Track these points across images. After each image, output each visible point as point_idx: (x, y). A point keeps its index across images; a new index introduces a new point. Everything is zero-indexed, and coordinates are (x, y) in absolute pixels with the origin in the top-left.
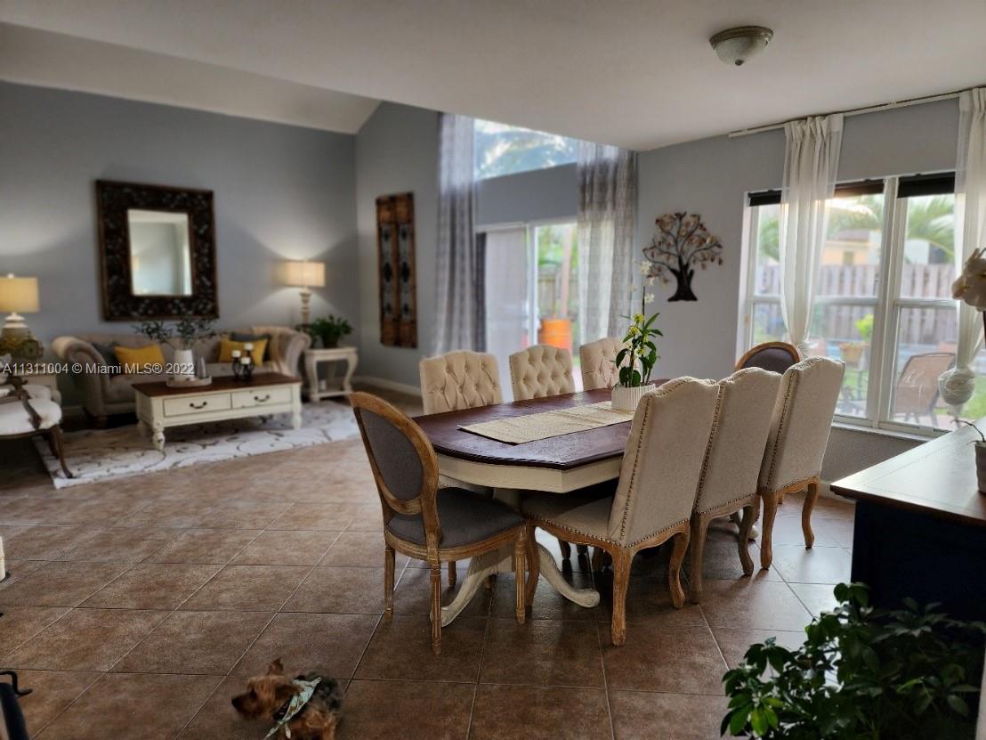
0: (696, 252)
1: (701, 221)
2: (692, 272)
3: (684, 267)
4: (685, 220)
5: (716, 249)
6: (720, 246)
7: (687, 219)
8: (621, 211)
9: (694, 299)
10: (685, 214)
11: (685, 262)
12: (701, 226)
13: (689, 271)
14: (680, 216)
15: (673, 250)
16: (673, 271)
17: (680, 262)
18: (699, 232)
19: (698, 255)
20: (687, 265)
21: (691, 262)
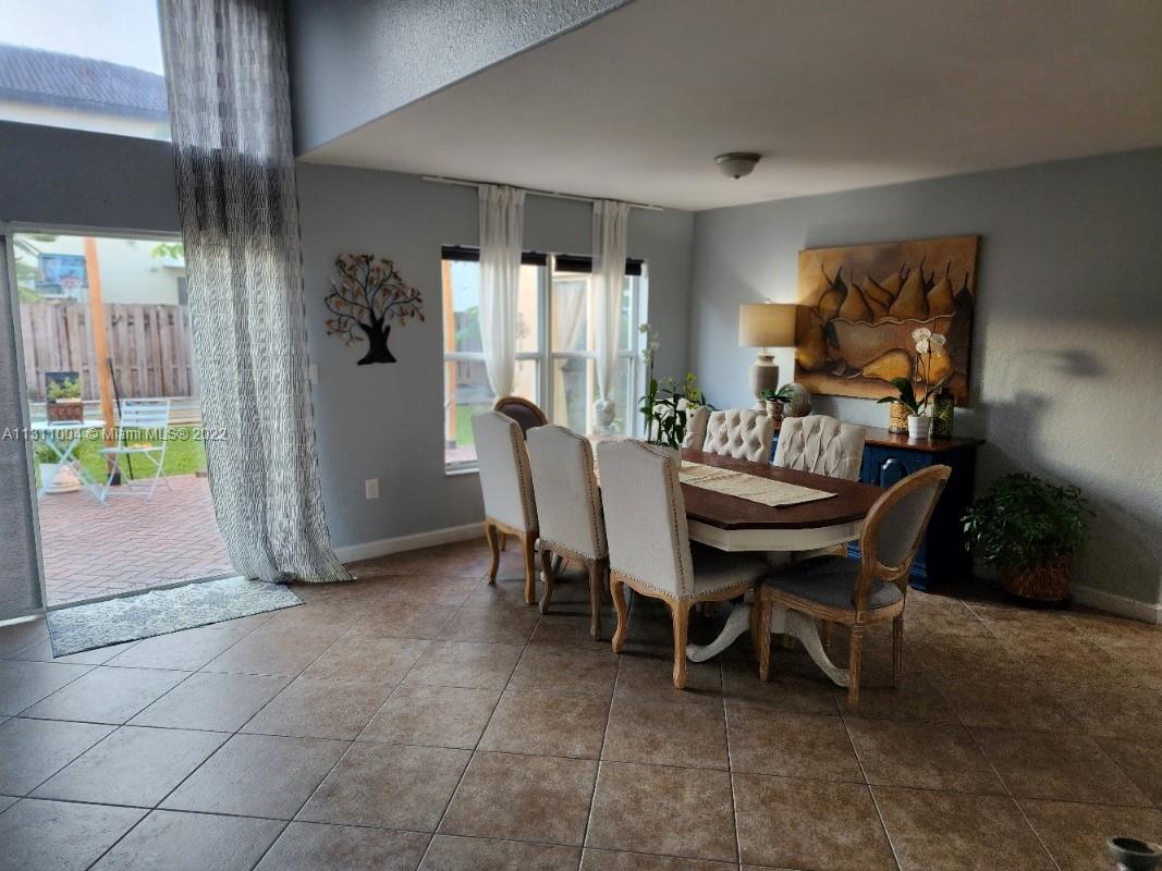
0: (393, 304)
1: (394, 270)
2: (388, 329)
3: (378, 323)
4: (372, 264)
5: (415, 303)
6: (419, 300)
7: (375, 263)
8: (266, 239)
9: (392, 360)
10: (372, 258)
11: (378, 316)
12: (396, 276)
13: (383, 328)
14: (368, 259)
15: (361, 300)
16: (364, 327)
17: (372, 315)
18: (392, 281)
19: (395, 308)
20: (382, 320)
21: (386, 317)
